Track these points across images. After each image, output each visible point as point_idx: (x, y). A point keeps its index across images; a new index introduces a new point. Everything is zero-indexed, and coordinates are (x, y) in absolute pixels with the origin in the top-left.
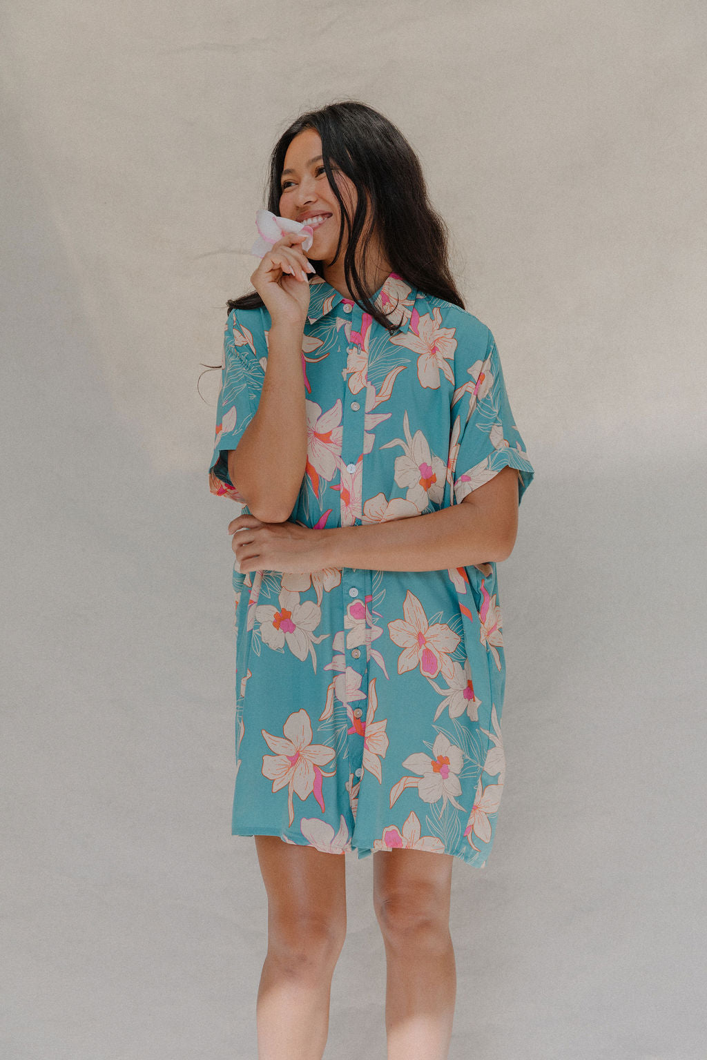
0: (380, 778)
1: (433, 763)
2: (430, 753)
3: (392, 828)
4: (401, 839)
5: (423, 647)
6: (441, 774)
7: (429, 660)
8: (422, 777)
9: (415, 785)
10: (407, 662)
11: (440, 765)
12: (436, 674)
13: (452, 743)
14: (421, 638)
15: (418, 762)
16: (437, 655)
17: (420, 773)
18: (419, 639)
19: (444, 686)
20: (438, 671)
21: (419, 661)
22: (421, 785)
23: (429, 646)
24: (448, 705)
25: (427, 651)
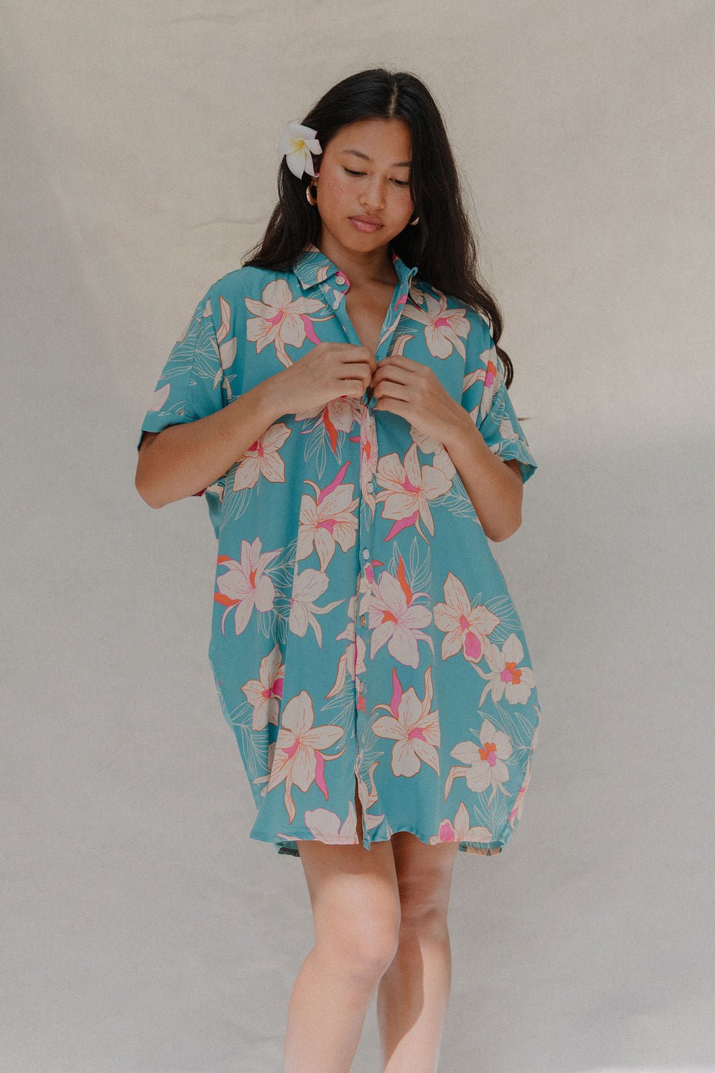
0: (438, 771)
1: (480, 751)
2: (476, 741)
3: (447, 821)
4: (453, 833)
5: (466, 631)
6: (489, 762)
7: (472, 643)
8: (469, 766)
9: (463, 775)
10: (451, 647)
11: (487, 752)
12: (480, 658)
13: (498, 729)
14: (464, 622)
15: (465, 751)
16: (480, 638)
17: (468, 762)
18: (461, 623)
19: (488, 671)
20: (481, 655)
21: (462, 645)
22: (469, 773)
23: (471, 629)
24: (491, 690)
25: (470, 635)
